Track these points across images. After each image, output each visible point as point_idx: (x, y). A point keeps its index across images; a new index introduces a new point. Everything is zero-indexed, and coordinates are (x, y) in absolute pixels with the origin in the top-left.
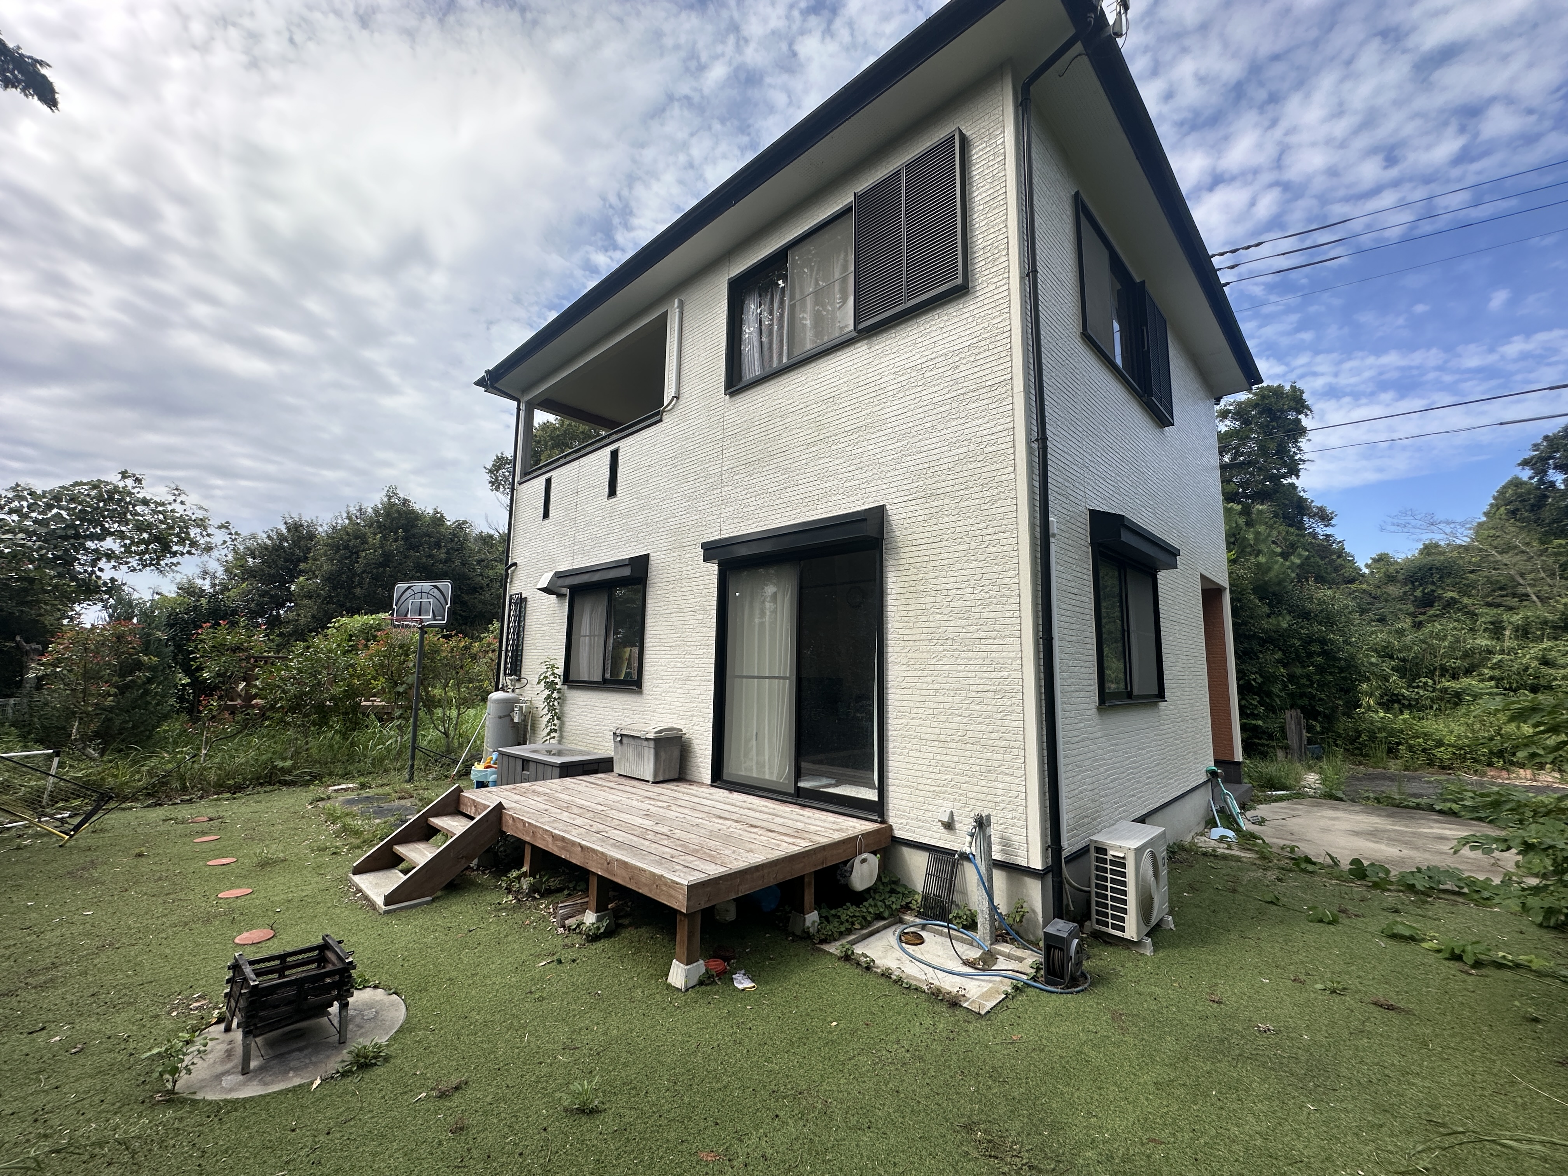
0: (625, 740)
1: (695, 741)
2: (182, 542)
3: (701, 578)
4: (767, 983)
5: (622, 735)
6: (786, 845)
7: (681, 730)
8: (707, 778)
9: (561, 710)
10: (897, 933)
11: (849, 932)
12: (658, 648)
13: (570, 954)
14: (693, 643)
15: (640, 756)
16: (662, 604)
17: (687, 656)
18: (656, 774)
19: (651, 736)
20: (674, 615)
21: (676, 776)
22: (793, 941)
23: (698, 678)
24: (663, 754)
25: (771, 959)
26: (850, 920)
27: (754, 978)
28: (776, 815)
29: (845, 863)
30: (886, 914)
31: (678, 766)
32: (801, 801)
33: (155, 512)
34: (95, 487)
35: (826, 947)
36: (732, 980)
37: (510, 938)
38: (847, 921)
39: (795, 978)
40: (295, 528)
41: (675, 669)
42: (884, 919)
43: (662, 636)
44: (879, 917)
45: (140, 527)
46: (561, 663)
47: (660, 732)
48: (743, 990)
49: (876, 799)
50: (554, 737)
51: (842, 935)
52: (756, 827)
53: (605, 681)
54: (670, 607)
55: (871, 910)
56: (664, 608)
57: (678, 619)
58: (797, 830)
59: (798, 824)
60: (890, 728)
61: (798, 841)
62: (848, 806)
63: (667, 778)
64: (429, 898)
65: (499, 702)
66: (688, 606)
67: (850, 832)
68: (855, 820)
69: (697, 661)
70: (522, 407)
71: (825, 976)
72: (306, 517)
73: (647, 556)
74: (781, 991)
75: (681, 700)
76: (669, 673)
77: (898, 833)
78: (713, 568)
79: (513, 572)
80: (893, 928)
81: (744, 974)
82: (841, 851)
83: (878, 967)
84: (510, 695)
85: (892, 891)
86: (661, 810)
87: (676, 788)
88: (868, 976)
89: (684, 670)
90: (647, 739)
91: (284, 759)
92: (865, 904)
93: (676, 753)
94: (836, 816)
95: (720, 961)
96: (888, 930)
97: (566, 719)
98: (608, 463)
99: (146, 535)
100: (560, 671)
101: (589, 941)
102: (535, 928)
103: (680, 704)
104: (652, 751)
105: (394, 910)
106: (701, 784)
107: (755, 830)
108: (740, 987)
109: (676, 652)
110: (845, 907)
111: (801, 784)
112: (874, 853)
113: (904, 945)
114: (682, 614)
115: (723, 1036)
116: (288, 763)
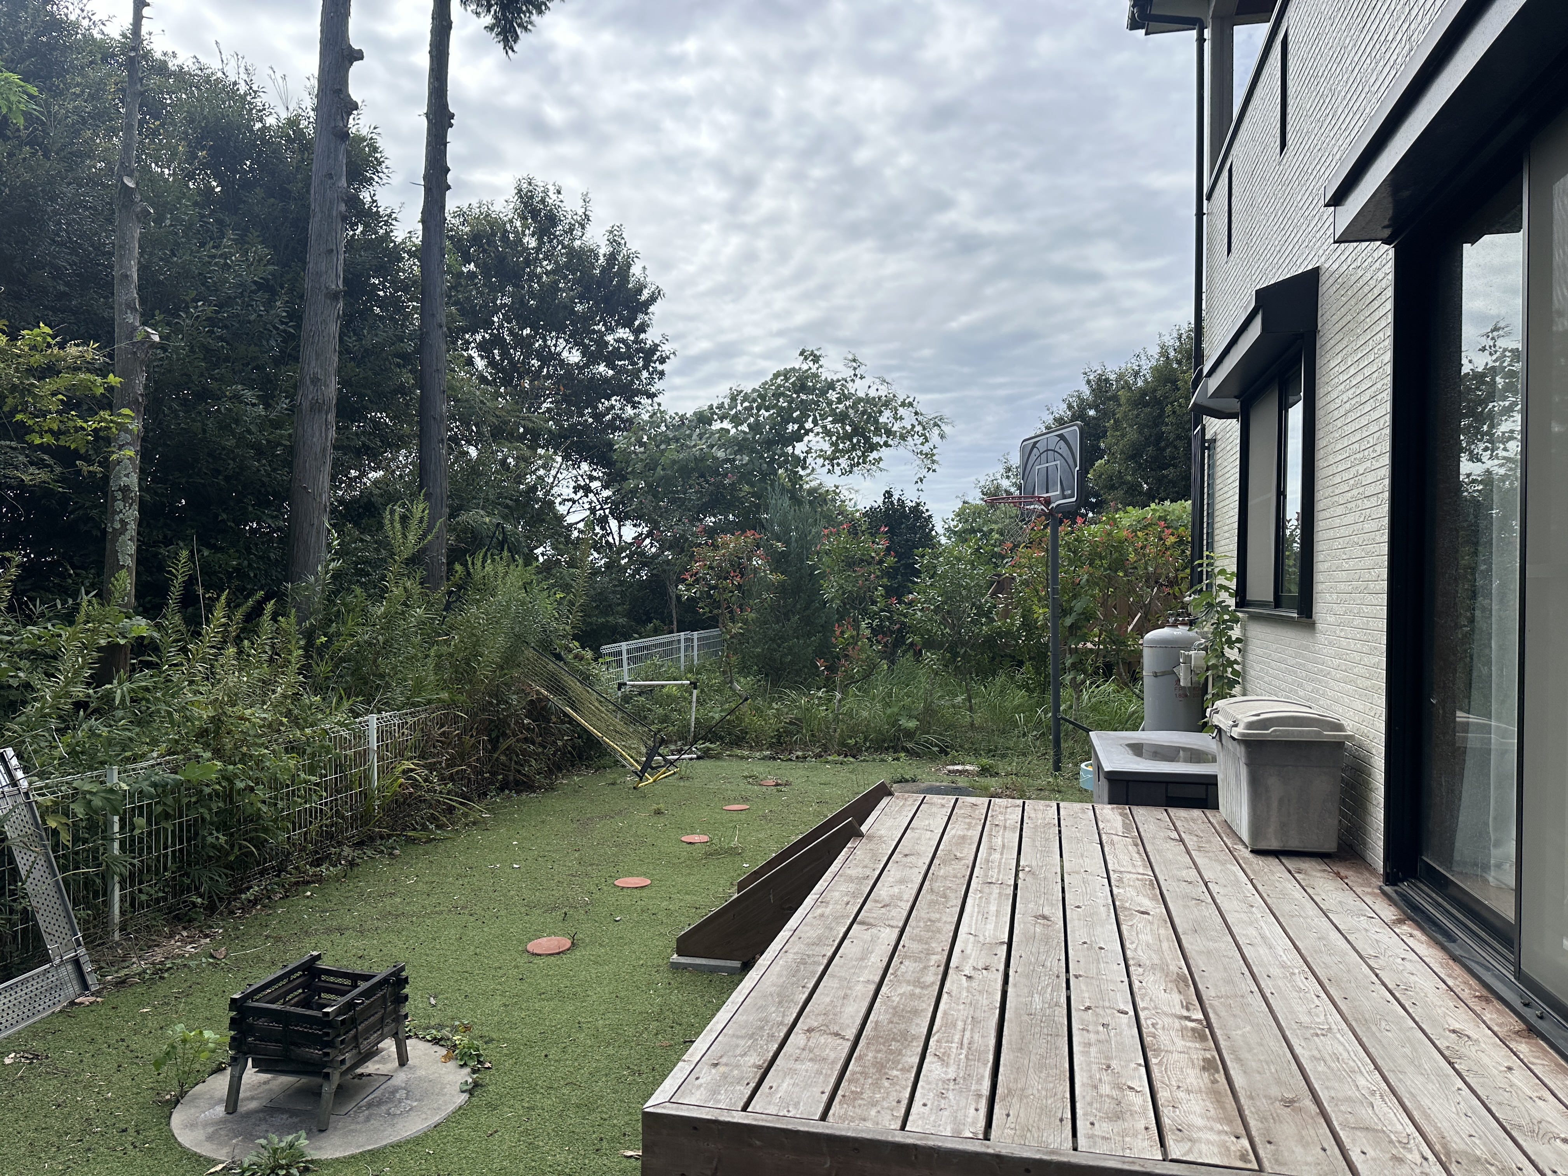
0: (1222, 739)
9: (1243, 666)
12: (1332, 511)
14: (1372, 489)
17: (1366, 526)
18: (1255, 827)
20: (1350, 417)
23: (1380, 586)
31: (1332, 821)
34: (787, 376)
43: (1334, 480)
53: (1277, 601)
64: (738, 964)
65: (1155, 645)
69: (1378, 537)
73: (1317, 272)
75: (1358, 646)
76: (1345, 576)
84: (1182, 632)
90: (1234, 740)
93: (1323, 786)
97: (1247, 686)
98: (1279, 74)
109: (1351, 518)
116: (912, 724)
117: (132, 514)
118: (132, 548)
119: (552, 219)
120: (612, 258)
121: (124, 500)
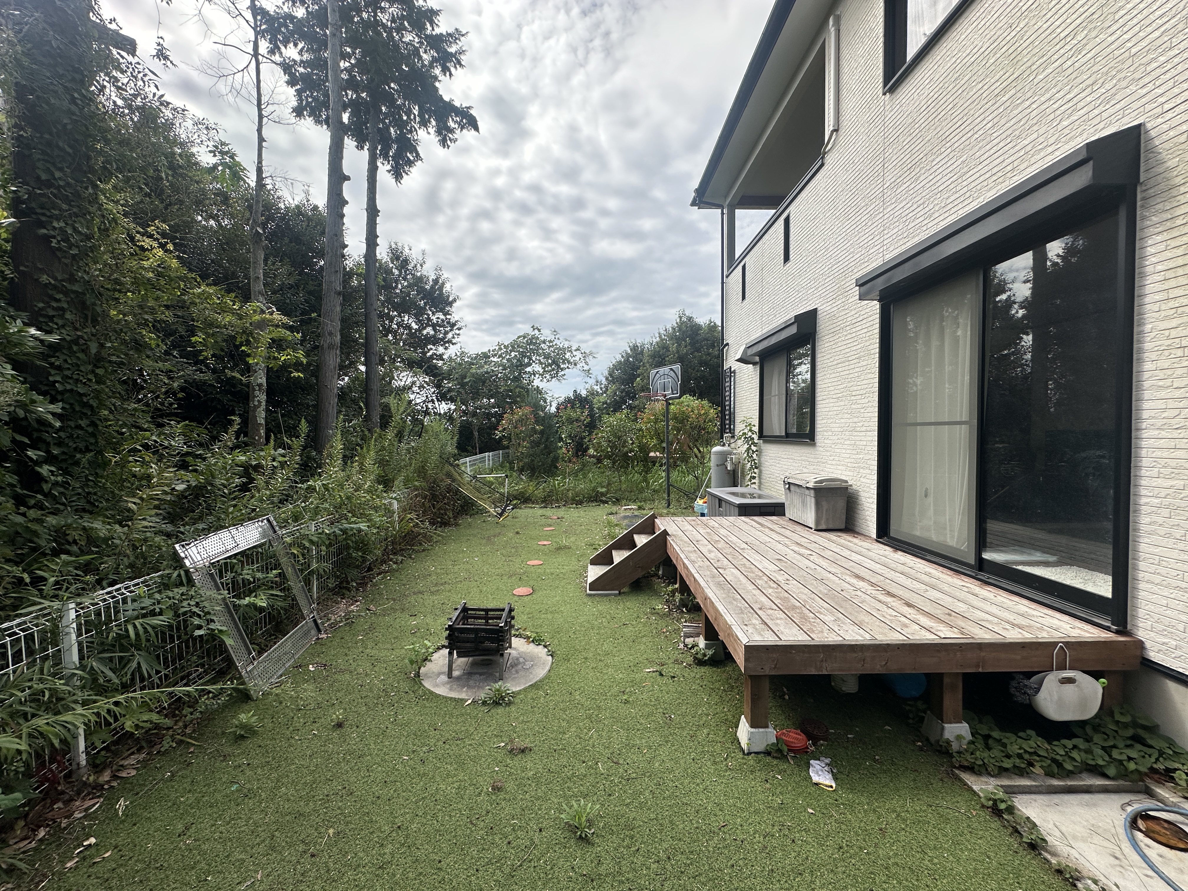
0: (792, 488)
1: (862, 494)
2: (564, 363)
3: (864, 321)
4: (852, 790)
5: (789, 483)
6: (917, 627)
7: (846, 482)
8: (874, 534)
9: (759, 460)
10: (1129, 809)
11: (1021, 773)
12: (827, 401)
13: (675, 670)
14: (858, 392)
15: (804, 503)
16: (829, 356)
17: (853, 406)
18: (818, 521)
19: (811, 485)
20: (840, 365)
21: (843, 526)
22: (921, 749)
23: (864, 429)
24: (824, 504)
25: (875, 761)
26: (1026, 756)
27: (838, 776)
28: (933, 587)
29: (1029, 675)
30: (1112, 771)
31: (844, 517)
32: (984, 576)
33: (549, 347)
34: (524, 337)
35: (969, 779)
36: (808, 765)
37: (644, 639)
38: (1020, 756)
39: (895, 803)
40: (634, 348)
41: (843, 421)
42: (1105, 776)
43: (829, 389)
44: (1097, 771)
45: (547, 357)
46: (756, 422)
47: (821, 482)
48: (817, 784)
49: (1109, 595)
50: (755, 483)
51: (1002, 772)
52: (893, 596)
53: (787, 435)
54: (837, 358)
55: (1075, 754)
56: (831, 360)
57: (843, 369)
58: (951, 612)
59: (960, 604)
60: (1143, 492)
61: (941, 627)
62: (1058, 596)
63: (831, 526)
64: (617, 592)
65: (717, 453)
66: (852, 353)
67: (1045, 635)
68: (1066, 618)
69: (862, 411)
70: (725, 211)
71: (947, 821)
72: (639, 342)
73: (815, 310)
74: (865, 811)
75: (848, 451)
76: (838, 425)
77: (1154, 656)
78: (874, 307)
79: (727, 351)
80: (1126, 798)
81: (827, 764)
82: (1019, 657)
83: (1054, 854)
84: (726, 448)
85: (1137, 739)
86: (798, 557)
87: (835, 538)
88: (1028, 857)
89: (851, 420)
90: (807, 488)
91: (602, 487)
92: (1069, 744)
93: (841, 504)
94: (1034, 605)
95: (802, 737)
96: (1114, 796)
97: (763, 469)
98: (783, 231)
99: (550, 361)
100: (756, 429)
101: (696, 664)
102: (666, 637)
103: (848, 456)
104: (813, 500)
105: (594, 595)
106: (867, 537)
107: (889, 599)
108: (815, 779)
109: (842, 403)
110: (1021, 734)
111: (986, 556)
112: (1096, 675)
113: (1139, 835)
114: (847, 363)
115: (756, 832)
116: (604, 490)
117: (263, 397)
118: (263, 414)
119: (406, 261)
120: (436, 281)
121: (259, 390)
